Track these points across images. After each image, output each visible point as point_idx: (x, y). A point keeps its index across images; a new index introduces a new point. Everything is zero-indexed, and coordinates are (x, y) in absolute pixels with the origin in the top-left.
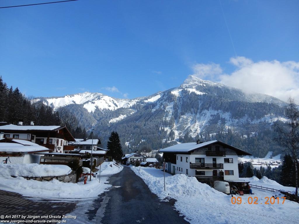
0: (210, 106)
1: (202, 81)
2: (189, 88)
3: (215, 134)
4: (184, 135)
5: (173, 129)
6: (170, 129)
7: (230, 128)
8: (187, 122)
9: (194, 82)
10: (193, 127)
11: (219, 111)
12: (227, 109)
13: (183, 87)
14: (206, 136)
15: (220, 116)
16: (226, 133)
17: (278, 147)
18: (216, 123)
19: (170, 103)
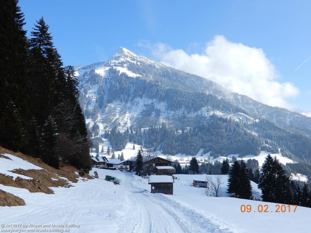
0: (144, 92)
1: (136, 58)
2: (118, 66)
3: (147, 128)
4: (111, 129)
5: (97, 121)
6: (94, 121)
7: (164, 121)
8: (115, 113)
9: (126, 58)
10: (122, 120)
11: (154, 100)
12: (163, 98)
13: (111, 65)
14: (137, 131)
15: (155, 107)
16: (160, 128)
17: (210, 144)
18: (150, 115)
19: (94, 86)
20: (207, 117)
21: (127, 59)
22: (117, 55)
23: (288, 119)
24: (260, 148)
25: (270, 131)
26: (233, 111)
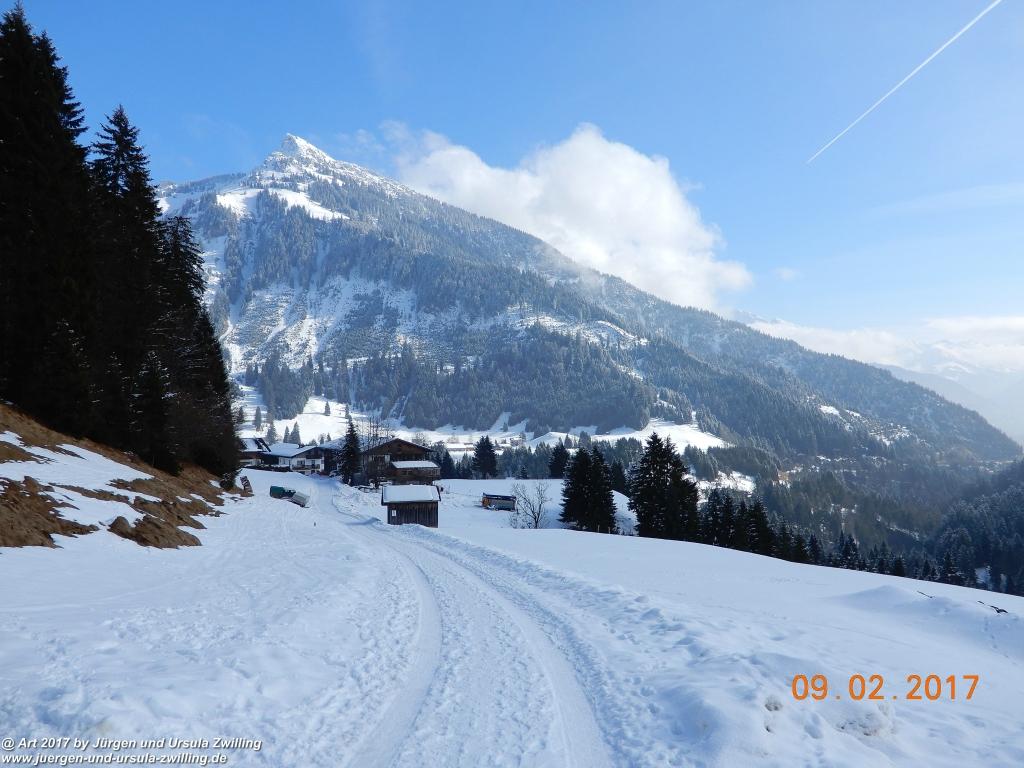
0: (353, 263)
1: (333, 166)
2: (283, 187)
3: (363, 359)
4: (264, 361)
5: (224, 339)
7: (409, 341)
8: (273, 316)
9: (304, 167)
10: (295, 335)
11: (382, 283)
12: (407, 278)
13: (263, 183)
14: (335, 367)
15: (384, 301)
16: (397, 358)
17: (526, 400)
18: (370, 324)
19: (213, 241)
20: (518, 332)
21: (308, 170)
22: (279, 156)
23: (717, 338)
24: (647, 411)
25: (672, 369)
26: (585, 316)
